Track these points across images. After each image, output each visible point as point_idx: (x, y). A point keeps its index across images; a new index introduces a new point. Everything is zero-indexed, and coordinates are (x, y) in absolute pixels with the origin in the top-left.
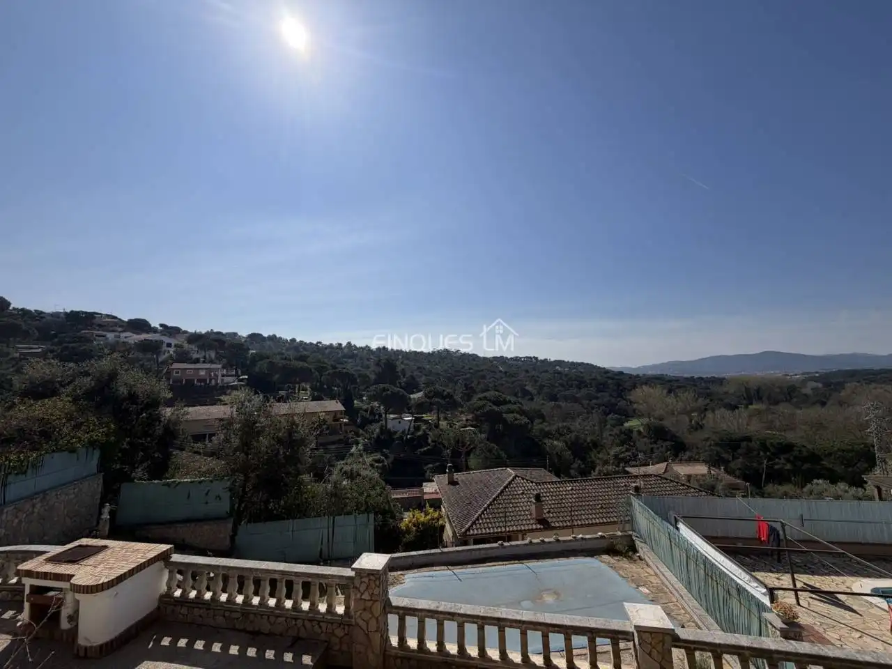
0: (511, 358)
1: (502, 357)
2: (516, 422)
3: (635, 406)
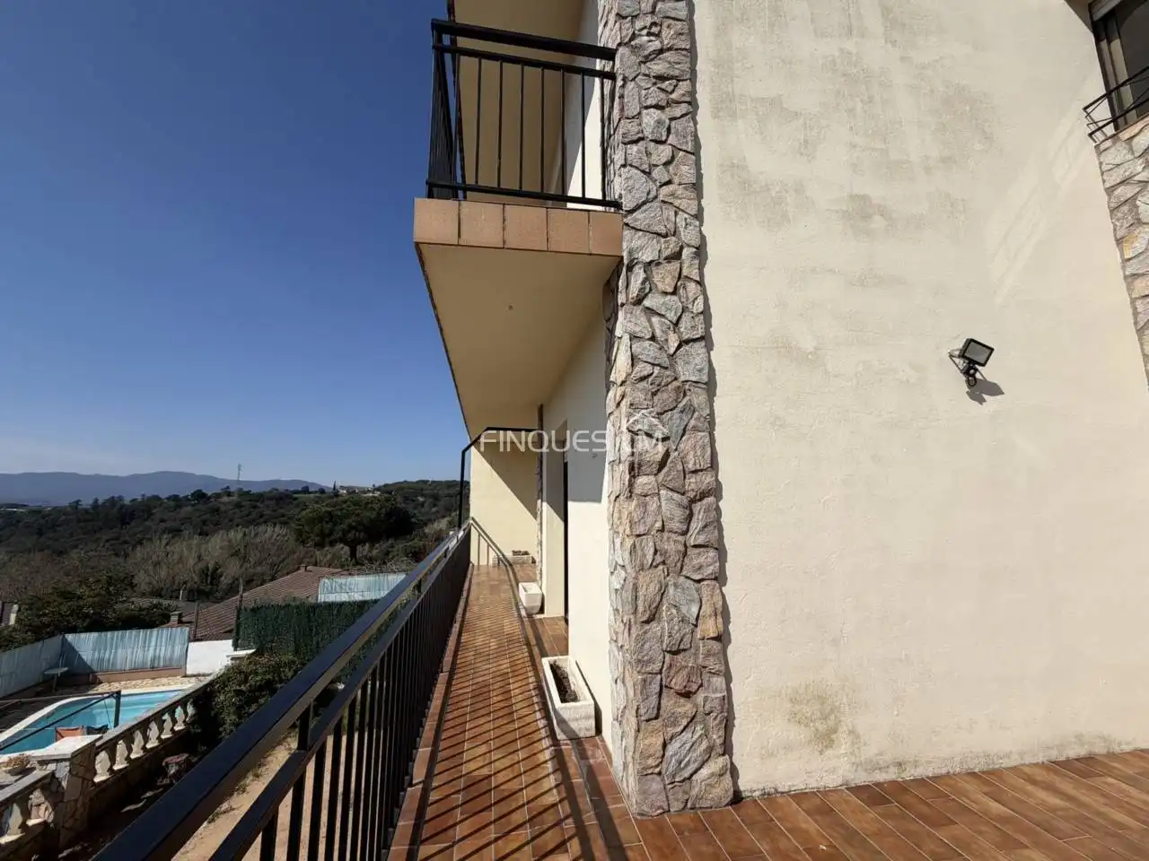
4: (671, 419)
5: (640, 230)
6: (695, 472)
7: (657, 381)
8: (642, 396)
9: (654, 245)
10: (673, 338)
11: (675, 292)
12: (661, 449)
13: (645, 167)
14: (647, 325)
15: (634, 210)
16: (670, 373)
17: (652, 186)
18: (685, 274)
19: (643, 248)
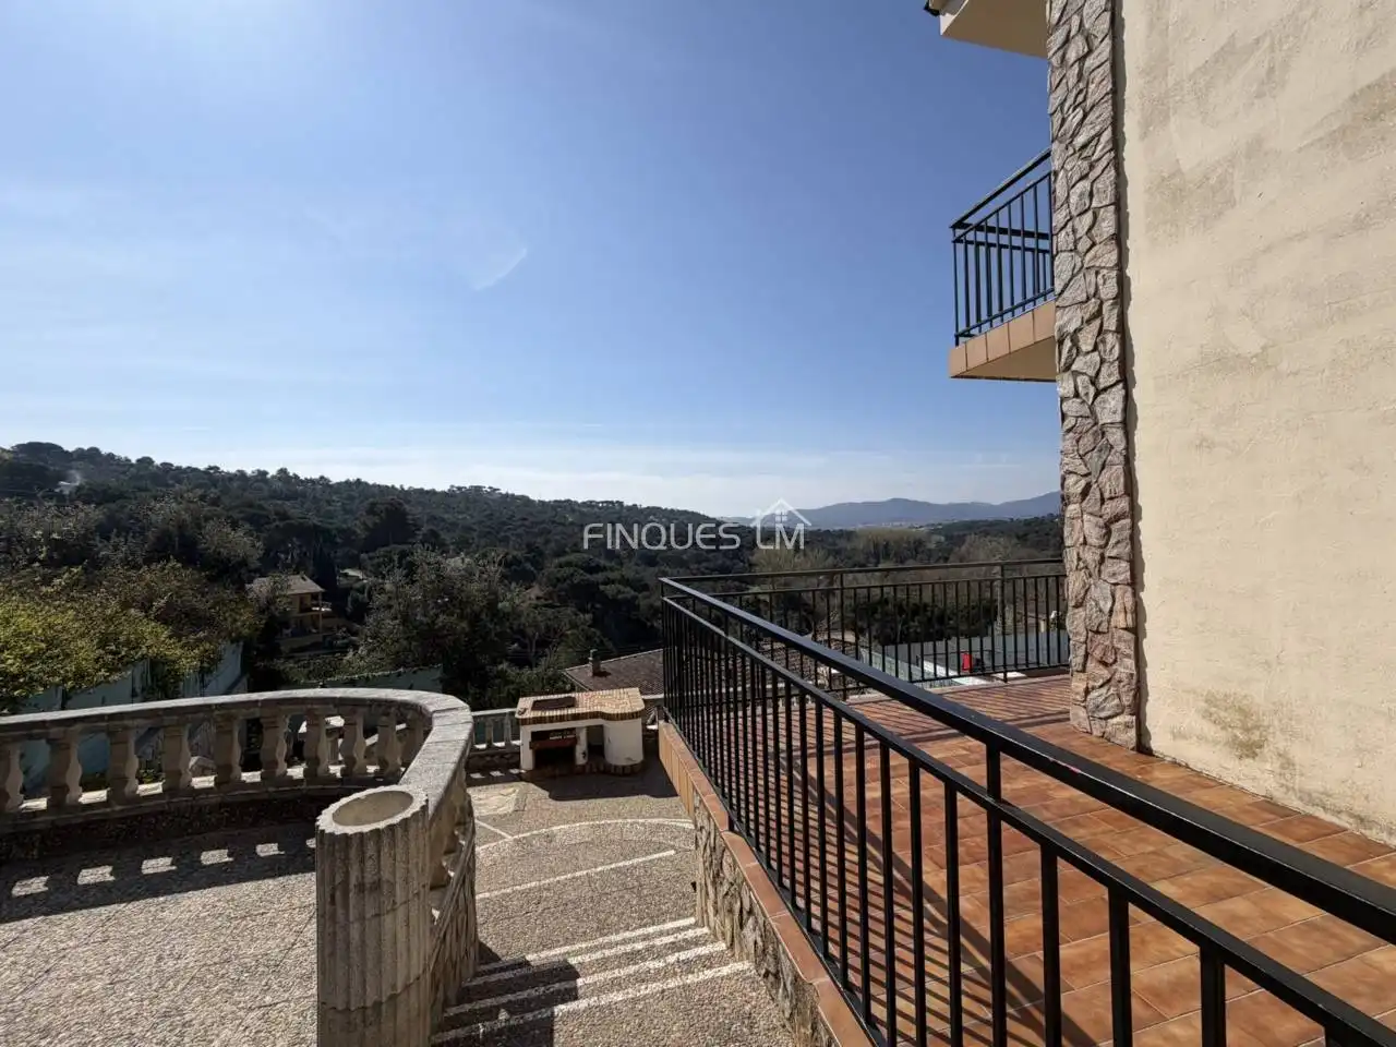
0: (584, 503)
1: (568, 501)
2: (620, 597)
4: (1091, 458)
5: (1066, 307)
6: (1111, 498)
7: (1079, 430)
8: (1068, 444)
9: (1079, 314)
10: (1092, 391)
11: (1095, 348)
12: (1083, 483)
13: (1071, 246)
14: (1073, 386)
15: (1062, 291)
16: (1090, 420)
17: (1078, 260)
18: (1104, 328)
19: (1070, 320)
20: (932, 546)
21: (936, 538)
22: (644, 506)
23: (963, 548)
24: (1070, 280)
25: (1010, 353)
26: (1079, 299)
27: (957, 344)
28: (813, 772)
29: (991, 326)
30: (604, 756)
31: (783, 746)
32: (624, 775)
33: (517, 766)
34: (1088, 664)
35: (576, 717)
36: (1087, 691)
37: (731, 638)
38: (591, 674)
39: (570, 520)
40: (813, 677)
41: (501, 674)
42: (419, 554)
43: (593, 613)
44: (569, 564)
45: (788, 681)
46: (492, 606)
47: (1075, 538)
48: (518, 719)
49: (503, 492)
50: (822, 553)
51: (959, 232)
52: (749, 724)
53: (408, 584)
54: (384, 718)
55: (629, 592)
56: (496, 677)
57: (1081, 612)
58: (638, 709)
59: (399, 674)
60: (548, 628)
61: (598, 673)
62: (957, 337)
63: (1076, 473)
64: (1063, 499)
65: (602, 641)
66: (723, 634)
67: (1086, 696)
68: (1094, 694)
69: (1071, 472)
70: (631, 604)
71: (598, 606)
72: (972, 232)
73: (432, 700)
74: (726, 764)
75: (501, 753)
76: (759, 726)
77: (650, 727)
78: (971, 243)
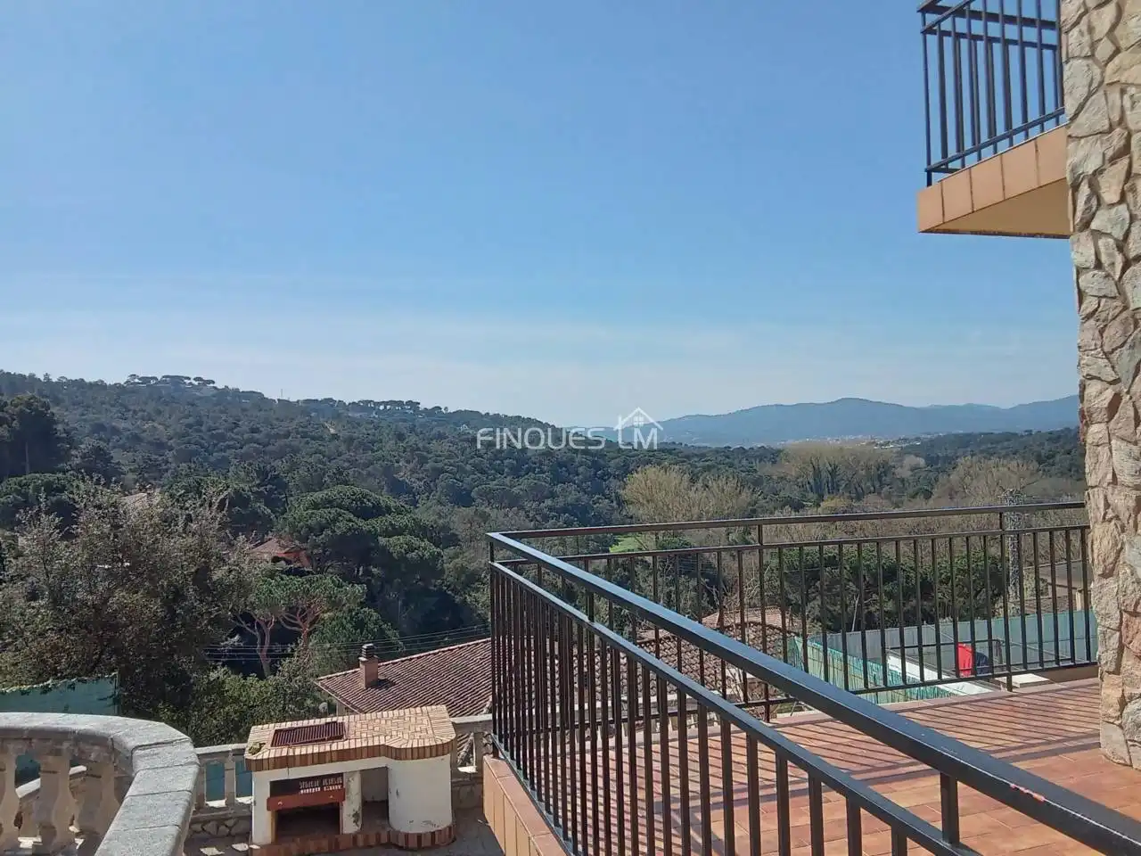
2: (412, 555)
3: (631, 510)
4: (1120, 357)
5: (1082, 137)
7: (1103, 315)
8: (1089, 334)
9: (1099, 149)
10: (1119, 259)
11: (1123, 199)
12: (1109, 394)
13: (1087, 51)
14: (1093, 251)
15: (1076, 115)
16: (1118, 303)
17: (1097, 71)
18: (1134, 171)
19: (1086, 158)
20: (904, 472)
21: (911, 460)
22: (451, 410)
23: (954, 477)
24: (1086, 99)
25: (1004, 200)
26: (1098, 128)
27: (929, 183)
28: (718, 830)
29: (980, 158)
30: (387, 817)
31: (675, 792)
32: (420, 848)
33: (246, 836)
34: (1124, 662)
35: (344, 755)
36: (1123, 703)
37: (597, 626)
38: (362, 685)
39: (332, 431)
40: (720, 684)
41: (217, 686)
42: (80, 490)
43: (368, 583)
44: (329, 503)
45: (682, 690)
46: (201, 575)
47: (1100, 475)
48: (249, 761)
49: (220, 385)
50: (732, 483)
51: (931, 18)
52: (626, 758)
53: (62, 539)
54: (50, 759)
55: (427, 548)
56: (208, 692)
57: (1112, 585)
58: (446, 740)
59: (46, 690)
60: (292, 610)
61: (376, 683)
62: (929, 172)
63: (1099, 379)
64: (1083, 417)
65: (381, 631)
66: (586, 618)
67: (1122, 710)
68: (1131, 707)
69: (1093, 378)
70: (430, 567)
71: (375, 570)
72: (950, 19)
73: (131, 731)
74: (590, 821)
75: (221, 818)
76: (641, 762)
77: (462, 769)
78: (948, 34)
